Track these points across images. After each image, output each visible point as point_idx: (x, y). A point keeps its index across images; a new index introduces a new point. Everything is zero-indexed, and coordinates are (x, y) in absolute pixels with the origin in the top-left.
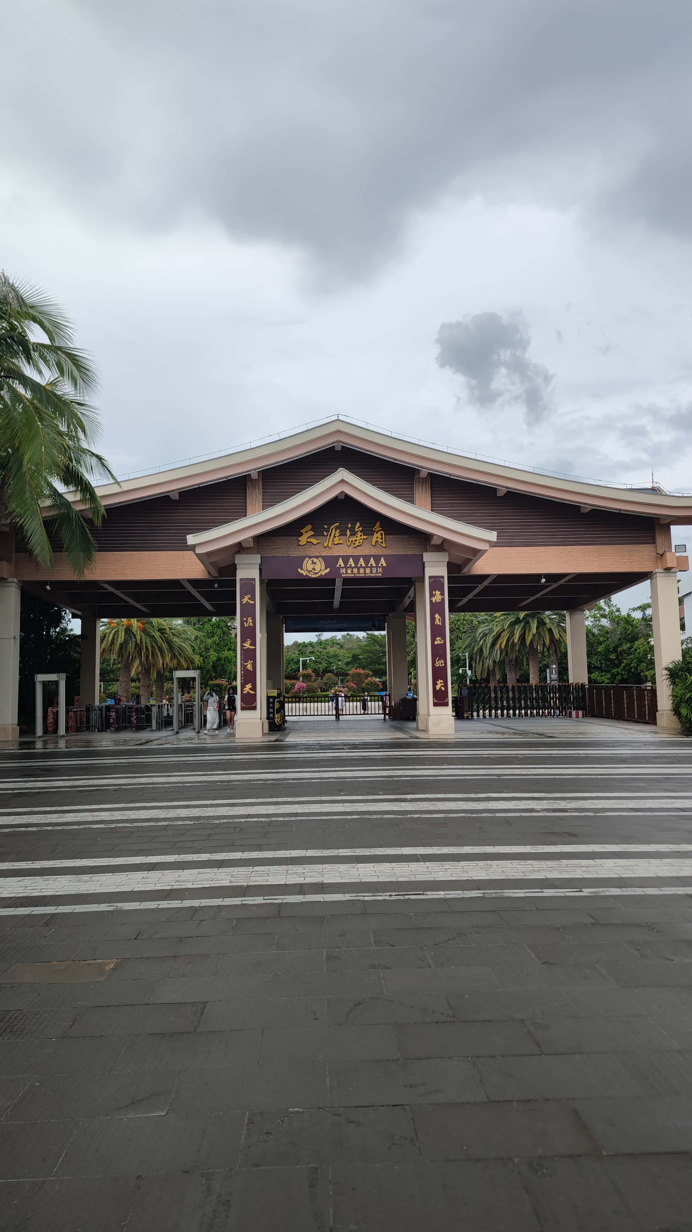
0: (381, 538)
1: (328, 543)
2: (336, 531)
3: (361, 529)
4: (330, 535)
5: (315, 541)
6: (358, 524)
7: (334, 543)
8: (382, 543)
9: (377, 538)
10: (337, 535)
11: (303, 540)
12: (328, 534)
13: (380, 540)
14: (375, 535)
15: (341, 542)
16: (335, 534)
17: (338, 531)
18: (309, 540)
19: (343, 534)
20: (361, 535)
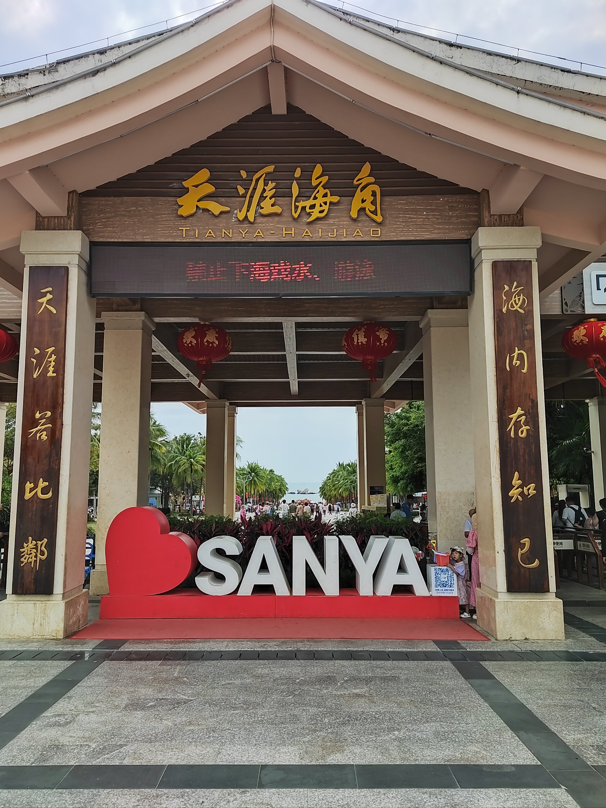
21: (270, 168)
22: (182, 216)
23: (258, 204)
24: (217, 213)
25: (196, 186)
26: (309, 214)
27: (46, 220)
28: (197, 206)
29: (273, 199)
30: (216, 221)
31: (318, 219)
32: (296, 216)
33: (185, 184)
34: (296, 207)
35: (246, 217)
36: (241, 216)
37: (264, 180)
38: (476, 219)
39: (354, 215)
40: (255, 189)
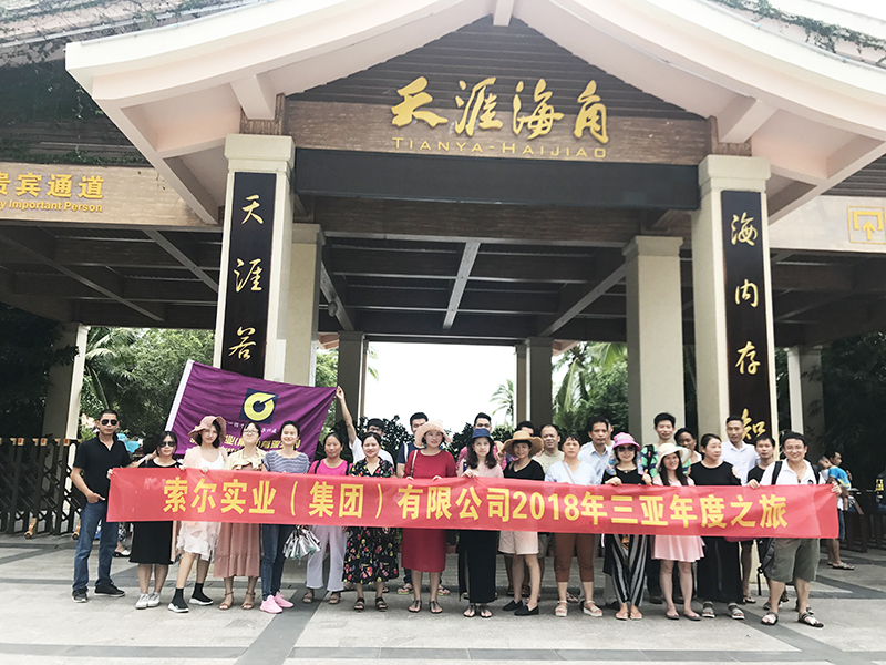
0: (599, 122)
1: (467, 123)
2: (486, 97)
3: (548, 95)
4: (471, 109)
5: (432, 118)
6: (542, 84)
7: (481, 124)
8: (600, 132)
9: (588, 120)
10: (489, 107)
11: (403, 114)
12: (466, 104)
13: (594, 127)
14: (583, 114)
15: (498, 124)
16: (484, 103)
17: (492, 97)
18: (418, 115)
19: (503, 106)
20: (548, 112)
21: (491, 81)
22: (396, 126)
23: (478, 117)
24: (433, 125)
25: (413, 95)
26: (531, 131)
27: (251, 123)
28: (413, 117)
29: (494, 113)
30: (432, 132)
31: (540, 136)
32: (517, 131)
33: (400, 92)
34: (518, 123)
35: (465, 130)
36: (459, 129)
37: (485, 92)
38: (702, 145)
39: (578, 133)
40: (474, 101)
